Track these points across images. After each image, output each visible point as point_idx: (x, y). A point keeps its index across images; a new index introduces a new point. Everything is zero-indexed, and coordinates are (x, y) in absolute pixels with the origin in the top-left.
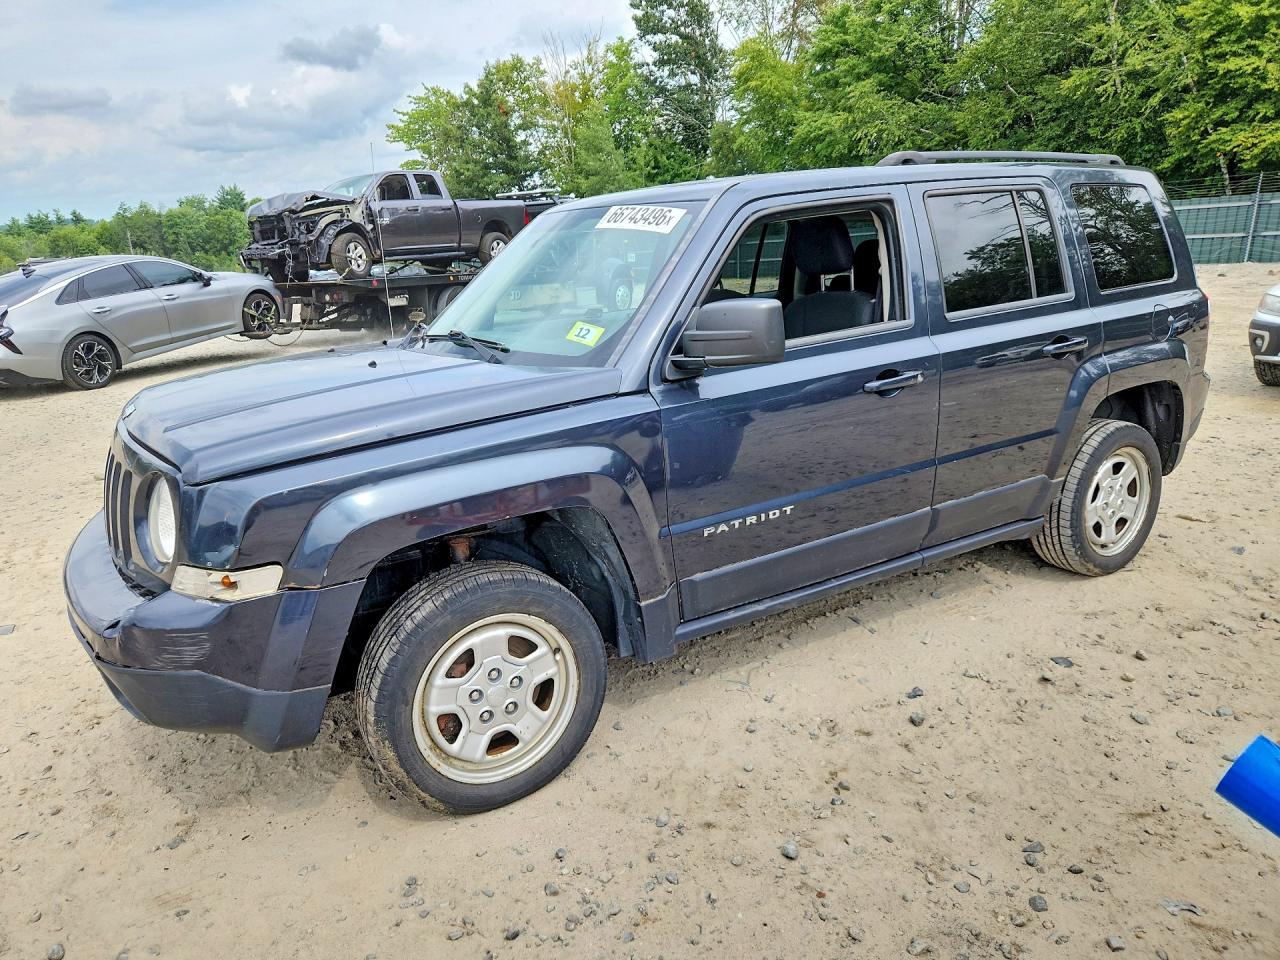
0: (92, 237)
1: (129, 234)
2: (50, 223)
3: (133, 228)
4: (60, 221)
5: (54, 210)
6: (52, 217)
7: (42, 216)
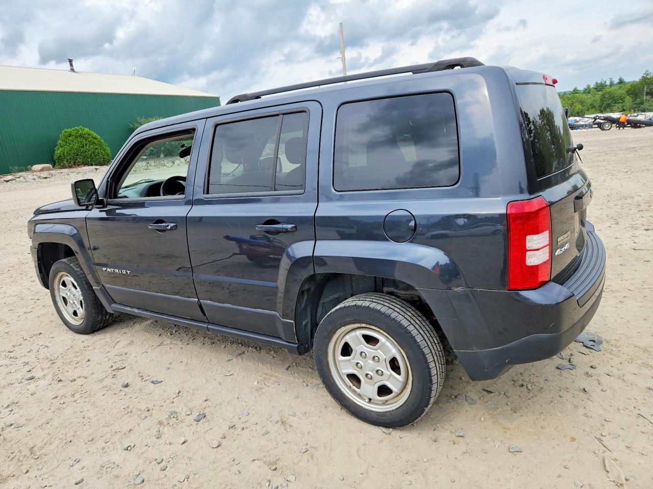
0: (624, 91)
1: (645, 88)
2: (606, 86)
3: (648, 84)
4: (612, 84)
5: (610, 79)
6: (608, 83)
7: (602, 82)
